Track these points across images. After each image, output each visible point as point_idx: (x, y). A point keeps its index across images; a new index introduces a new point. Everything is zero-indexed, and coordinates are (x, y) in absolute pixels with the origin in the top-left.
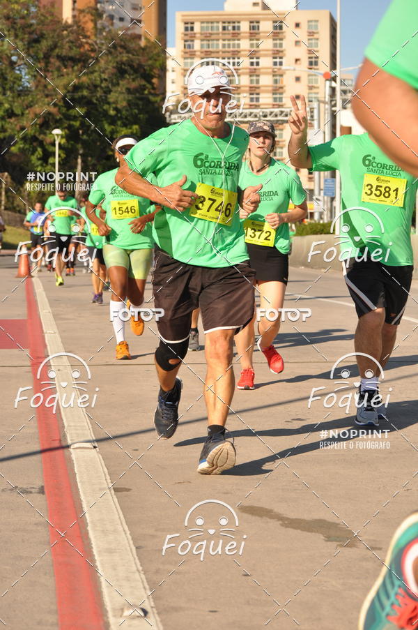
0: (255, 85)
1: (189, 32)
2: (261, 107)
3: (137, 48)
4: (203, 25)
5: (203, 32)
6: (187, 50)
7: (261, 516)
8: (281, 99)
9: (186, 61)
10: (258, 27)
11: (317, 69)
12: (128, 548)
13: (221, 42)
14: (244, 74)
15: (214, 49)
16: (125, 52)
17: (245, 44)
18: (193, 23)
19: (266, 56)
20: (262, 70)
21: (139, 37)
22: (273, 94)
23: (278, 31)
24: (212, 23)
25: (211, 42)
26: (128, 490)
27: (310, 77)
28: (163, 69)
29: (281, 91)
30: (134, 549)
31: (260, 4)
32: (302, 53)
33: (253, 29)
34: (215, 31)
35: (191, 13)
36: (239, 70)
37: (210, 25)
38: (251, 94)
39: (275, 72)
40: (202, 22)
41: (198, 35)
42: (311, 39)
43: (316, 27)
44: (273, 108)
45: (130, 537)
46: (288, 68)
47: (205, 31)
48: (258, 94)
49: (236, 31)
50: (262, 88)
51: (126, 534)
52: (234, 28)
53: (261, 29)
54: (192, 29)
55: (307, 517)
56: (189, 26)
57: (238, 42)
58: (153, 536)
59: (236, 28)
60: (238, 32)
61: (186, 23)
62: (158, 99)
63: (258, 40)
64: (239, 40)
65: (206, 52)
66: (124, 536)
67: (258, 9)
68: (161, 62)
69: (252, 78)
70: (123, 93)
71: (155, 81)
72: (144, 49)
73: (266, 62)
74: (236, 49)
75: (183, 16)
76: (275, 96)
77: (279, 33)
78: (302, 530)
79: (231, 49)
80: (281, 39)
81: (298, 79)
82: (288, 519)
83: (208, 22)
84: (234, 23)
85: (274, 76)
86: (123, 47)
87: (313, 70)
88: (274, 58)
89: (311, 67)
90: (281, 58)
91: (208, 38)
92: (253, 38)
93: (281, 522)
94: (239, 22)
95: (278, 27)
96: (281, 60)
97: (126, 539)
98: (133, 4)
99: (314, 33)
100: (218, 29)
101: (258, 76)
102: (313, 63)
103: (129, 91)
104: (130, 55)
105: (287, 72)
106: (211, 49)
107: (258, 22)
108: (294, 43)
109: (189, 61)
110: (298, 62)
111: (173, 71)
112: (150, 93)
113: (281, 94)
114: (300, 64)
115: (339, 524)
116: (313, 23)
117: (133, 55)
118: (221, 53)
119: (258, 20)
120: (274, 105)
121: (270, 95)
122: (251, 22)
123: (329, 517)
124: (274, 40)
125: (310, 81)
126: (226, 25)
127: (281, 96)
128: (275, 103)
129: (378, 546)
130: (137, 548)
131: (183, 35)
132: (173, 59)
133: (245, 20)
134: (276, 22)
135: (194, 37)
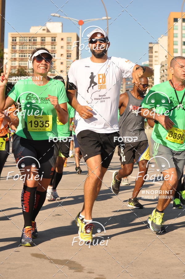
1: (14, 42)
4: (20, 39)
6: (13, 50)
7: (41, 258)
9: (12, 54)
10: (45, 40)
11: (71, 59)
13: (28, 47)
15: (25, 50)
18: (16, 38)
23: (53, 42)
24: (24, 38)
25: (23, 47)
27: (68, 63)
28: (2, 58)
31: (46, 30)
32: (64, 52)
33: (43, 41)
34: (26, 42)
35: (15, 34)
40: (20, 37)
41: (18, 43)
42: (68, 46)
43: (71, 40)
44: (51, 76)
46: (57, 58)
47: (21, 42)
49: (35, 42)
52: (34, 40)
53: (46, 41)
54: (15, 40)
55: (61, 258)
56: (14, 39)
59: (35, 40)
60: (36, 42)
61: (13, 38)
63: (45, 45)
64: (36, 45)
65: (21, 51)
67: (45, 32)
68: (1, 55)
75: (12, 34)
77: (54, 43)
78: (59, 264)
80: (55, 45)
81: (62, 63)
82: (52, 259)
83: (22, 37)
84: (34, 38)
87: (68, 59)
89: (68, 58)
90: (55, 54)
91: (23, 45)
92: (42, 45)
93: (49, 261)
94: (36, 38)
95: (54, 40)
96: (54, 55)
99: (69, 43)
102: (69, 56)
105: (57, 60)
106: (23, 50)
107: (45, 38)
108: (60, 47)
109: (14, 54)
110: (62, 56)
111: (7, 59)
114: (63, 56)
115: (75, 262)
116: (69, 39)
118: (28, 51)
122: (42, 38)
124: (52, 46)
125: (67, 64)
126: (30, 39)
127: (54, 71)
128: (52, 74)
129: (92, 272)
131: (11, 43)
132: (7, 54)
133: (39, 37)
134: (53, 38)
135: (16, 44)
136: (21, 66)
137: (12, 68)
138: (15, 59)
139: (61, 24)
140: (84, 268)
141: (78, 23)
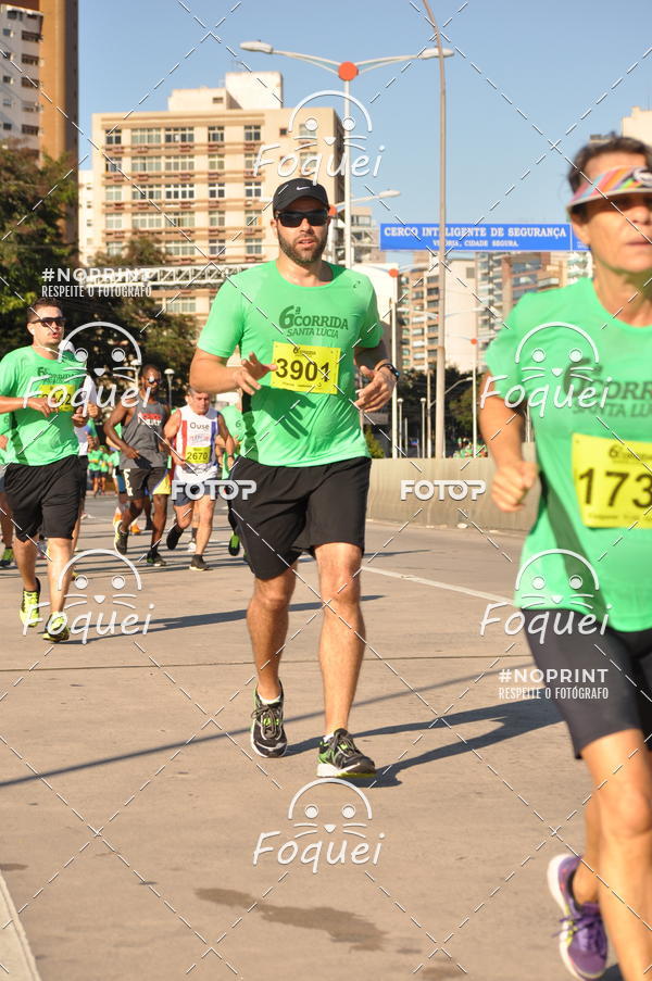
0: (217, 227)
1: (114, 145)
2: (228, 261)
3: (31, 172)
4: (134, 134)
5: (136, 145)
6: (111, 174)
7: (231, 904)
8: (258, 248)
9: (109, 190)
10: (222, 135)
12: (24, 959)
13: (163, 161)
14: (200, 209)
15: (154, 172)
16: (13, 177)
17: (201, 163)
18: (119, 131)
19: (234, 180)
20: (228, 204)
21: (35, 154)
22: (247, 240)
23: (253, 141)
24: (149, 130)
25: (147, 161)
26: (22, 867)
28: (74, 204)
29: (258, 235)
30: (32, 959)
31: (225, 100)
33: (214, 140)
34: (154, 144)
35: (116, 116)
36: (193, 203)
37: (146, 133)
38: (211, 241)
39: (249, 206)
40: (134, 130)
41: (127, 150)
44: (246, 263)
45: (26, 941)
47: (139, 144)
48: (223, 241)
49: (188, 143)
50: (228, 232)
51: (19, 935)
52: (183, 138)
53: (226, 139)
54: (118, 140)
55: (304, 903)
56: (114, 135)
57: (191, 160)
58: (62, 939)
59: (188, 138)
60: (191, 144)
61: (107, 131)
62: (66, 251)
63: (221, 156)
64: (192, 156)
65: (140, 176)
66: (17, 939)
67: (222, 108)
68: (70, 193)
69: (213, 216)
70: (11, 242)
71: (60, 223)
72: (42, 173)
73: (234, 191)
74: (187, 171)
75: (103, 120)
76: (249, 244)
77: (254, 145)
78: (295, 925)
79: (180, 171)
82: (273, 908)
83: (142, 130)
84: (184, 129)
85: (247, 212)
86: (10, 170)
88: (247, 184)
90: (258, 184)
91: (144, 155)
92: (214, 153)
93: (262, 913)
94: (191, 129)
95: (253, 135)
96: (257, 187)
97: (19, 944)
98: (24, 102)
100: (159, 141)
101: (222, 212)
103: (20, 239)
104: (21, 183)
106: (147, 172)
107: (221, 128)
109: (114, 190)
111: (89, 207)
112: (53, 243)
113: (260, 240)
115: (353, 914)
117: (26, 182)
119: (221, 125)
120: (247, 258)
121: (241, 242)
122: (211, 128)
123: (338, 904)
124: (246, 155)
126: (172, 133)
127: (258, 244)
128: (250, 255)
129: (415, 947)
130: (37, 958)
131: (104, 151)
132: (89, 188)
133: (201, 125)
134: (250, 127)
135: (122, 153)
136: (142, 229)
137: (111, 238)
138: (119, 206)
139: (278, 80)
140: (386, 936)
141: (337, 73)
